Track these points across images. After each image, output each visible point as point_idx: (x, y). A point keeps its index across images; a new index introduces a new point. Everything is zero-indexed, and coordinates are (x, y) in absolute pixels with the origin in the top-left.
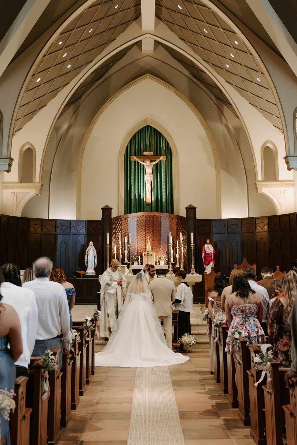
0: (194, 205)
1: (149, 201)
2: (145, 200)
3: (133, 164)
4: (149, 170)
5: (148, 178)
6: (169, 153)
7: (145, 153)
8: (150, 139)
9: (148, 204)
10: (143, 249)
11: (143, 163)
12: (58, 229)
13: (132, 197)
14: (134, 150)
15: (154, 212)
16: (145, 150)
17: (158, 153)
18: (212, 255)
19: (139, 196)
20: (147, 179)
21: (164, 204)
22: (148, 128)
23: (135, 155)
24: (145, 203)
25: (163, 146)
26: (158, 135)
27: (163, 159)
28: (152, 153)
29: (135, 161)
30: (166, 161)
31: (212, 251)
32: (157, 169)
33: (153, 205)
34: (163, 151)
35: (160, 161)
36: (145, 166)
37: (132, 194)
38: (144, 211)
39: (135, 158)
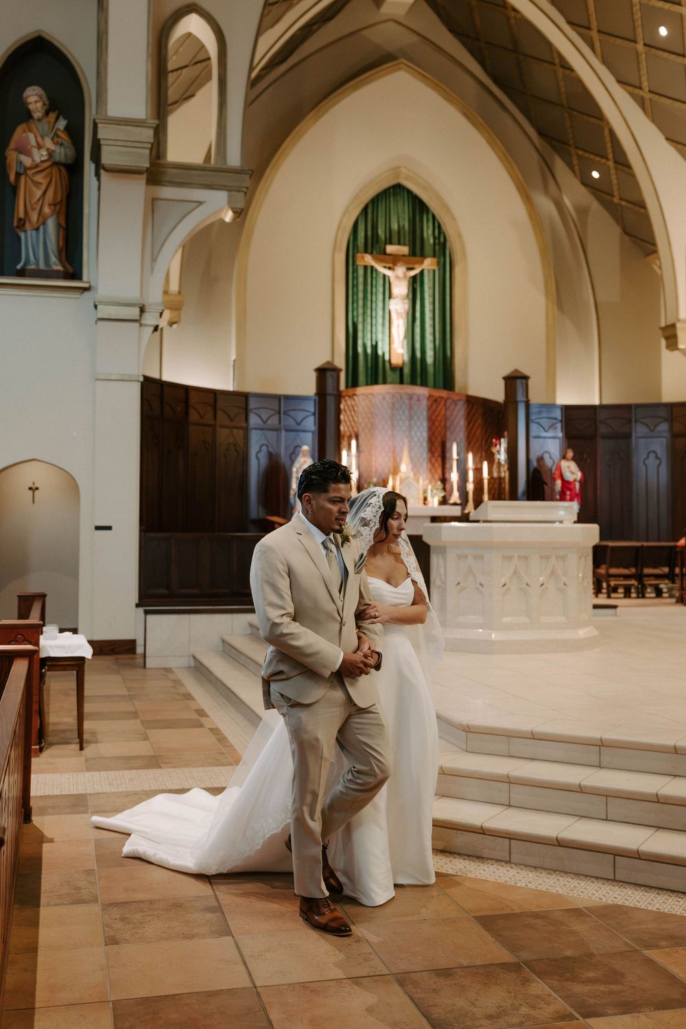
1: (396, 361)
2: (387, 358)
3: (361, 272)
4: (400, 289)
5: (398, 306)
6: (442, 249)
7: (390, 249)
8: (399, 218)
9: (393, 368)
10: (386, 470)
13: (360, 350)
14: (363, 241)
15: (408, 384)
16: (388, 242)
17: (417, 252)
19: (375, 348)
20: (396, 310)
21: (431, 370)
22: (397, 190)
23: (366, 251)
24: (387, 365)
25: (428, 232)
26: (419, 207)
27: (429, 264)
28: (405, 250)
29: (366, 267)
30: (434, 271)
32: (416, 284)
33: (407, 371)
34: (428, 249)
37: (360, 342)
38: (385, 382)
39: (368, 260)
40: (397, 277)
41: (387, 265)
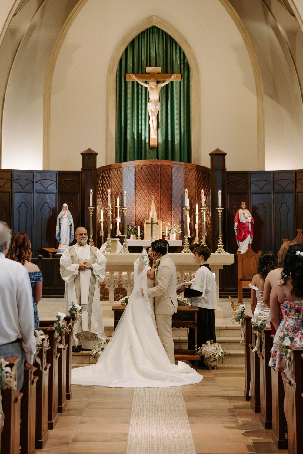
0: (224, 150)
1: (153, 143)
2: (147, 141)
3: (129, 86)
4: (154, 95)
5: (153, 107)
6: (185, 68)
7: (149, 69)
8: (156, 48)
9: (152, 148)
10: (143, 216)
11: (145, 85)
12: (15, 185)
13: (128, 137)
14: (131, 65)
15: (161, 159)
16: (148, 65)
17: (168, 70)
18: (250, 226)
19: (139, 135)
20: (151, 110)
21: (177, 147)
22: (153, 31)
23: (133, 73)
24: (147, 146)
25: (176, 58)
26: (169, 41)
27: (175, 78)
28: (159, 69)
29: (133, 82)
30: (180, 82)
31: (250, 219)
32: (167, 92)
33: (161, 149)
34: (176, 67)
35: (172, 82)
36: (149, 89)
37: (129, 132)
38: (145, 158)
39: (134, 77)
40: (151, 88)
41: (144, 80)
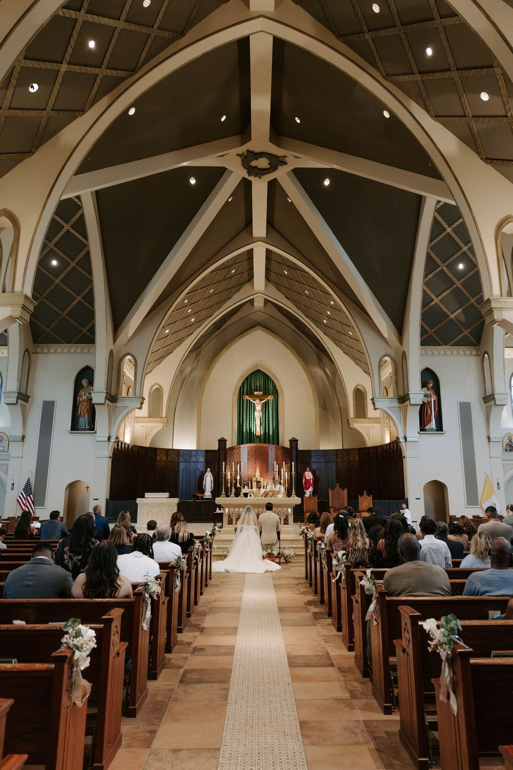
0: (297, 438)
1: (258, 434)
2: (255, 433)
3: (245, 402)
4: (258, 407)
5: (258, 414)
6: (276, 393)
7: (256, 393)
8: (259, 382)
9: (258, 437)
10: (252, 476)
11: (253, 402)
12: (181, 458)
13: (244, 431)
14: (246, 391)
15: (262, 443)
17: (266, 393)
18: (312, 481)
19: (250, 429)
21: (271, 437)
22: (258, 372)
23: (247, 395)
25: (271, 386)
26: (267, 378)
27: (270, 398)
29: (247, 400)
31: (312, 477)
32: (265, 406)
33: (262, 437)
34: (271, 392)
35: (268, 400)
37: (244, 428)
38: (254, 443)
39: (247, 397)
40: (257, 403)
41: (253, 399)
